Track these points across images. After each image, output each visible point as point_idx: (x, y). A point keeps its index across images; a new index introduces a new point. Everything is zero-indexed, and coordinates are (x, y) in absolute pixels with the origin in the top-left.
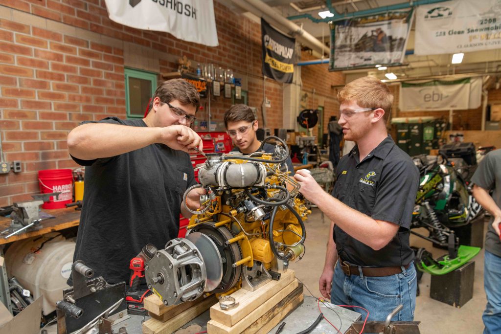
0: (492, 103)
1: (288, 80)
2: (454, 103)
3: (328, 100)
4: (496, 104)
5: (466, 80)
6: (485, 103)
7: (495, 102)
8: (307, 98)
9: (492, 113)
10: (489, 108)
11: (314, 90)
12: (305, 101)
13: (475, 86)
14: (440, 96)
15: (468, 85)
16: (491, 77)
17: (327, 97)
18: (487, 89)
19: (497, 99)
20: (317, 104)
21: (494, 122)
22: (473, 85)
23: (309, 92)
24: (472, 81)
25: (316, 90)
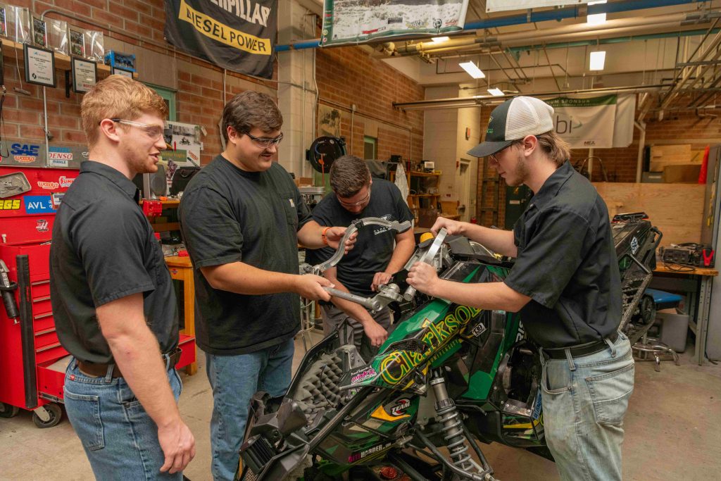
0: (652, 143)
1: (254, 71)
2: (589, 137)
3: (387, 127)
4: (656, 145)
5: (610, 99)
6: (642, 142)
7: (657, 141)
8: (337, 119)
9: (651, 159)
10: (647, 150)
11: (354, 107)
12: (333, 125)
13: (625, 109)
14: (569, 124)
15: (613, 107)
16: (650, 96)
17: (385, 122)
18: (645, 120)
19: (659, 138)
20: (362, 132)
21: (654, 173)
22: (621, 107)
23: (343, 109)
24: (619, 100)
25: (359, 106)
